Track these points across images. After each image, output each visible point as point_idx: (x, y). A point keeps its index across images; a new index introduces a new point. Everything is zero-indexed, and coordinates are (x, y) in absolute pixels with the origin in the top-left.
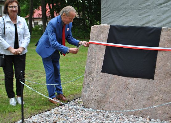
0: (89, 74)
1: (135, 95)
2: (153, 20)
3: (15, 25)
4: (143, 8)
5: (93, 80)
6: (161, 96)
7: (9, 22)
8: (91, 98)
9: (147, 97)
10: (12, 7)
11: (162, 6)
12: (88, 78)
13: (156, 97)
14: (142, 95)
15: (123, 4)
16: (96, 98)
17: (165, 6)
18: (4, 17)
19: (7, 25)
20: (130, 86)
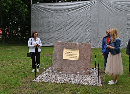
0: (54, 60)
1: (73, 67)
2: (54, 37)
3: (36, 41)
4: (50, 32)
5: (56, 62)
6: (82, 67)
7: (33, 40)
8: (56, 69)
9: (77, 67)
10: (36, 34)
11: (57, 31)
12: (54, 62)
13: (81, 67)
14: (76, 67)
15: (41, 30)
16: (58, 69)
17: (58, 32)
18: (32, 38)
19: (33, 41)
20: (71, 64)
